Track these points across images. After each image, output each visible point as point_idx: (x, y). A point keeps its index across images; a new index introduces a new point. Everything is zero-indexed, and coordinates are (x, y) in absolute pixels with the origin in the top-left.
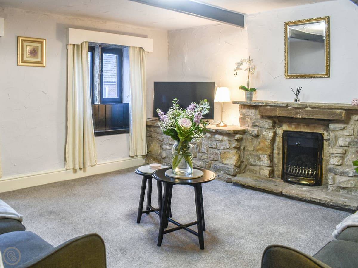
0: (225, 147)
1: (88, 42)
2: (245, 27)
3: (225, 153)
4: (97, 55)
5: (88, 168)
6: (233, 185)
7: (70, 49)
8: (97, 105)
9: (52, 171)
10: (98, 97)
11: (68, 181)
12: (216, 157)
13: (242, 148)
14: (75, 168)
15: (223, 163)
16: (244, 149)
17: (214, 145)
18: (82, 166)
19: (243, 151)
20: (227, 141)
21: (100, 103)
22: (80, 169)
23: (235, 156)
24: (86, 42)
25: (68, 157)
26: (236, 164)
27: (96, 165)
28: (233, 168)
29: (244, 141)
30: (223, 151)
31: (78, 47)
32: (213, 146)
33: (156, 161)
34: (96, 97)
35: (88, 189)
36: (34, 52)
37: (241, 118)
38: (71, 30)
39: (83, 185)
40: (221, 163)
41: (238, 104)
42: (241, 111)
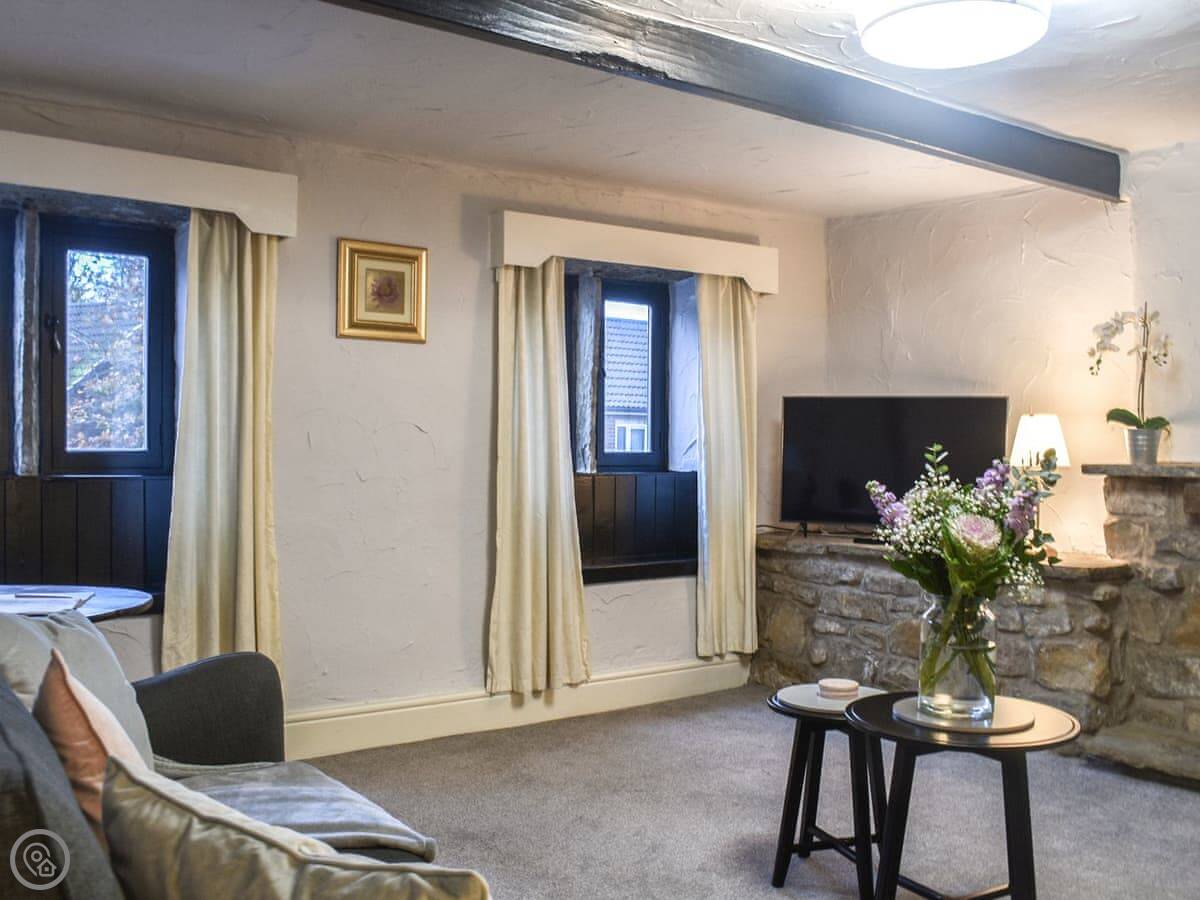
0: (1058, 629)
1: (563, 258)
2: (1122, 199)
3: (1054, 650)
4: (588, 307)
5: (561, 692)
6: (1087, 766)
7: (507, 281)
8: (587, 475)
9: (442, 698)
10: (590, 449)
11: (497, 731)
12: (1020, 662)
13: (1118, 632)
14: (520, 691)
15: (1048, 686)
16: (1125, 637)
17: (1013, 619)
18: (542, 686)
19: (1121, 644)
20: (1064, 607)
21: (595, 471)
22: (536, 693)
23: (1092, 660)
24: (559, 259)
25: (497, 652)
26: (1096, 689)
27: (587, 682)
28: (1088, 706)
29: (1125, 607)
30: (1047, 642)
31: (529, 277)
32: (1008, 625)
33: (788, 675)
34: (583, 450)
35: (572, 765)
36: (389, 293)
37: (1113, 524)
38: (511, 219)
39: (550, 750)
40: (1037, 686)
41: (1103, 473)
42: (1112, 499)
